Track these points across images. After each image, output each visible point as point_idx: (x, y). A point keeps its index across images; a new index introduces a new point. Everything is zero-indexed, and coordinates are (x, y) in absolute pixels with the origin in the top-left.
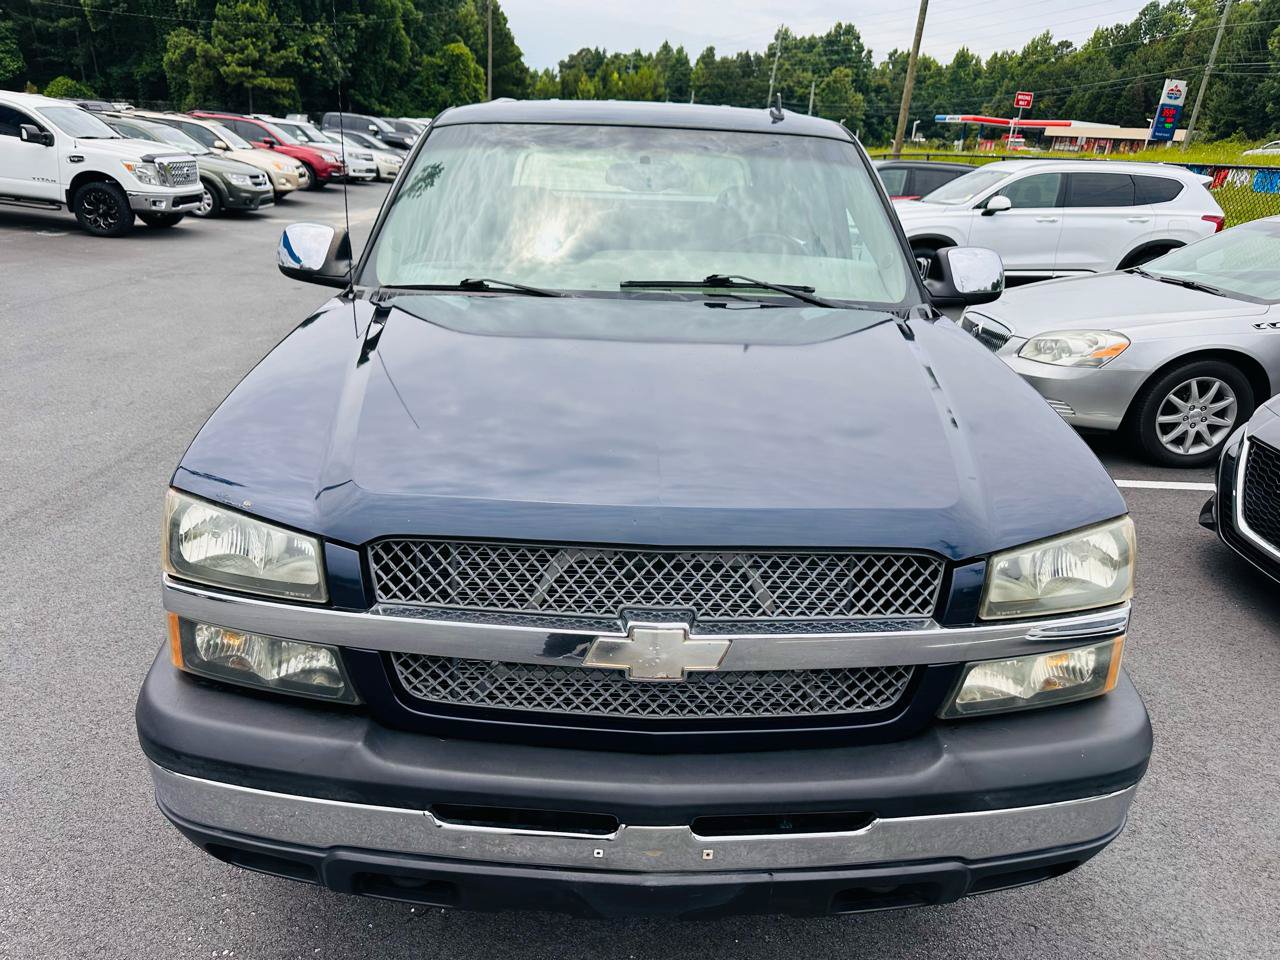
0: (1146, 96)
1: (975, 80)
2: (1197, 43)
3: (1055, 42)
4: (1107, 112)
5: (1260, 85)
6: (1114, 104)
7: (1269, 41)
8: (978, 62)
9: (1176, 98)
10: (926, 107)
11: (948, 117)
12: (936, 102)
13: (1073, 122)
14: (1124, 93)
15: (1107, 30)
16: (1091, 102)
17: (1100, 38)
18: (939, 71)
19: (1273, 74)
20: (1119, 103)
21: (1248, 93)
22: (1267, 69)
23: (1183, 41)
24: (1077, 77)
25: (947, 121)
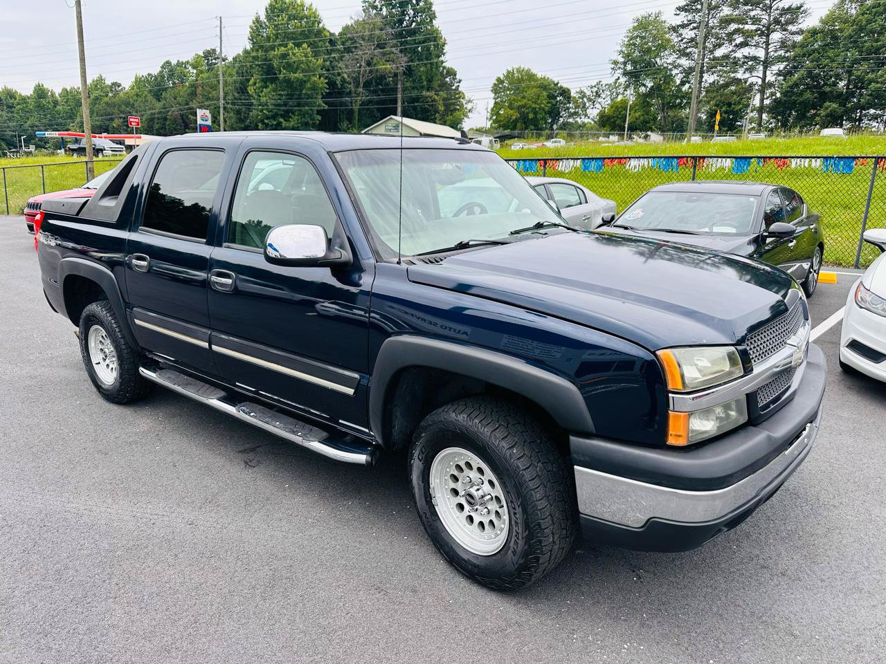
0: (182, 119)
1: (55, 106)
2: (203, 87)
3: (108, 82)
4: (162, 129)
5: (251, 113)
6: (164, 124)
7: (249, 88)
8: (53, 95)
9: (206, 120)
10: (21, 125)
11: (46, 133)
12: (29, 123)
13: (142, 135)
14: (168, 117)
15: (143, 76)
16: (148, 123)
17: (139, 82)
18: (24, 100)
19: (256, 108)
20: (167, 123)
21: (246, 118)
22: (251, 104)
23: (194, 86)
24: (133, 106)
25: (46, 136)
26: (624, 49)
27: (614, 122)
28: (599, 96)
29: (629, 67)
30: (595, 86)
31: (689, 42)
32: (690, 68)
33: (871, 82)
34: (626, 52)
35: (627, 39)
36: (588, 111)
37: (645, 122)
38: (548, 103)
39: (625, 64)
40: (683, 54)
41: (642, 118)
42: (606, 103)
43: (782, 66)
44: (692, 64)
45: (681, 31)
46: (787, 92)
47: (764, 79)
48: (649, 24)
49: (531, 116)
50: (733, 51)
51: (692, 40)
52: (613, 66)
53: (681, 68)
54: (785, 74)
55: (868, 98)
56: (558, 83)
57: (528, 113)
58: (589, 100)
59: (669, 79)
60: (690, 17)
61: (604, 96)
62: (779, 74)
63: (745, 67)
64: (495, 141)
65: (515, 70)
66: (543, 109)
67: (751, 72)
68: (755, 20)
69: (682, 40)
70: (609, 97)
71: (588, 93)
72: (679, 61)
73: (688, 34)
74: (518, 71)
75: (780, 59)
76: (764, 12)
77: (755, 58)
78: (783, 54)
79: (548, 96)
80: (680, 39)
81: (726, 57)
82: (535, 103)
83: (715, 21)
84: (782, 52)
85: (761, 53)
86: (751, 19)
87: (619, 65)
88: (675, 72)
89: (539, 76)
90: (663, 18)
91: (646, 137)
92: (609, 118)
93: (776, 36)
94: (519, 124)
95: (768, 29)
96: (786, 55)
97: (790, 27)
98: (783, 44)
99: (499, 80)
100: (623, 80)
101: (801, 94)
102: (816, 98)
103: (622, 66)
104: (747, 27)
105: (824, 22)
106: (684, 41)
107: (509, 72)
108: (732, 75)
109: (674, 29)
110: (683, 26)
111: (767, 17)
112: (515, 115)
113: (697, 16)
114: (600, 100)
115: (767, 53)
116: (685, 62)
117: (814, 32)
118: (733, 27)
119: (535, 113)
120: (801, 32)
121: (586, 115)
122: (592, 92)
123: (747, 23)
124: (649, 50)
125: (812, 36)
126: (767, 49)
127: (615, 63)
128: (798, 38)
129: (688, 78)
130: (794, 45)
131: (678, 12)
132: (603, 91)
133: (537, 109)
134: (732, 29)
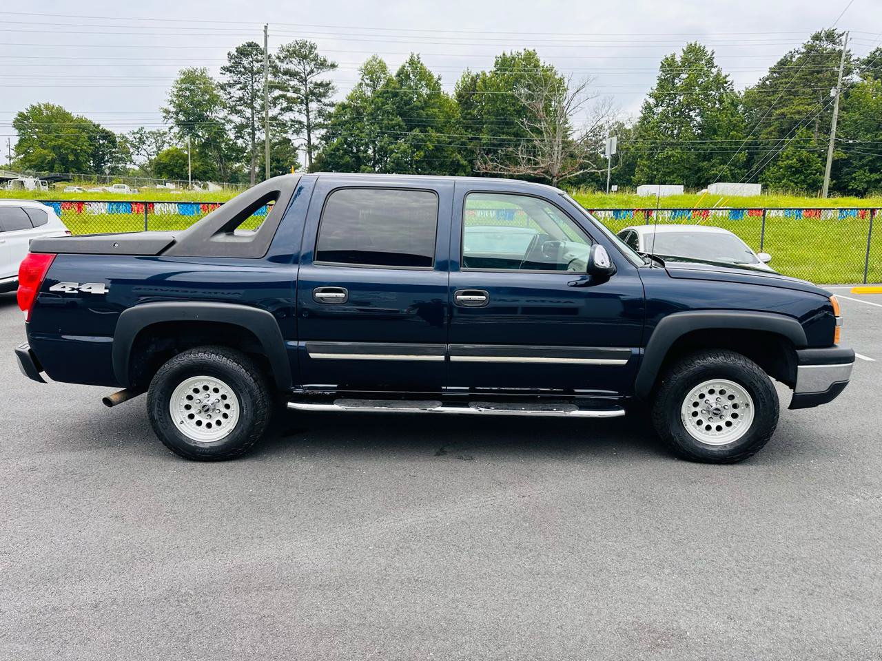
26: (175, 99)
27: (172, 170)
28: (144, 143)
29: (181, 117)
30: (138, 133)
31: (237, 101)
32: (242, 124)
33: (392, 152)
34: (177, 102)
35: (176, 90)
36: (132, 156)
37: (205, 172)
38: (90, 145)
39: (177, 114)
40: (234, 110)
41: (201, 168)
42: (152, 150)
43: (323, 132)
44: (244, 121)
45: (228, 89)
46: (331, 154)
47: (309, 141)
48: (196, 78)
49: (71, 158)
50: (279, 114)
51: (241, 99)
52: (165, 114)
53: (234, 124)
54: (326, 138)
55: (392, 164)
56: (99, 126)
57: (67, 154)
58: (133, 146)
59: (221, 132)
60: (235, 78)
61: (148, 143)
62: (322, 138)
63: (293, 129)
64: (42, 183)
65: (42, 106)
66: (85, 152)
67: (298, 134)
68: (296, 90)
69: (230, 98)
70: (154, 145)
71: (131, 139)
72: (230, 117)
73: (236, 93)
74: (47, 107)
75: (320, 126)
76: (301, 84)
77: (300, 123)
78: (322, 122)
79: (90, 138)
80: (229, 96)
81: (274, 118)
82: (75, 144)
83: (259, 85)
84: (320, 120)
85: (304, 119)
86: (292, 88)
87: (171, 115)
88: (228, 127)
89: (75, 115)
90: (209, 75)
91: (205, 187)
92: (166, 166)
93: (314, 106)
94: (56, 166)
95: (307, 99)
96: (326, 123)
97: (323, 100)
98: (320, 113)
99: (21, 115)
100: (176, 129)
101: (341, 158)
102: (354, 161)
103: (175, 116)
104: (289, 95)
105: (351, 98)
106: (233, 99)
107: (33, 108)
108: (284, 135)
109: (223, 87)
110: (231, 85)
111: (304, 89)
112: (51, 156)
113: (242, 78)
114: (145, 147)
115: (308, 119)
116: (237, 119)
117: (344, 107)
118: (277, 93)
119: (77, 155)
120: (332, 105)
121: (131, 161)
122: (134, 138)
123: (288, 91)
124: (199, 104)
125: (343, 110)
126: (308, 116)
127: (167, 112)
128: (332, 110)
129: (241, 133)
130: (330, 116)
131: (224, 72)
132: (147, 138)
133: (79, 151)
134: (278, 95)
